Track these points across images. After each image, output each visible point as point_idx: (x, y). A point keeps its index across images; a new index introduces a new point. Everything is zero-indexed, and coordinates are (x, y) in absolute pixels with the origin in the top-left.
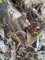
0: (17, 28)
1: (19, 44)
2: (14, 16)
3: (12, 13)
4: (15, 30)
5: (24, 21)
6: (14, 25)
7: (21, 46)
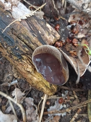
0: (32, 45)
1: (45, 98)
2: (16, 13)
3: (10, 8)
4: (27, 50)
5: (42, 26)
6: (22, 37)
7: (49, 103)
